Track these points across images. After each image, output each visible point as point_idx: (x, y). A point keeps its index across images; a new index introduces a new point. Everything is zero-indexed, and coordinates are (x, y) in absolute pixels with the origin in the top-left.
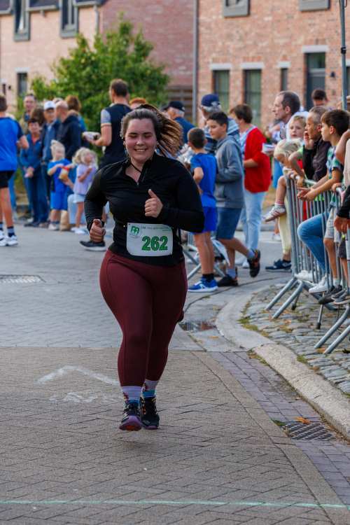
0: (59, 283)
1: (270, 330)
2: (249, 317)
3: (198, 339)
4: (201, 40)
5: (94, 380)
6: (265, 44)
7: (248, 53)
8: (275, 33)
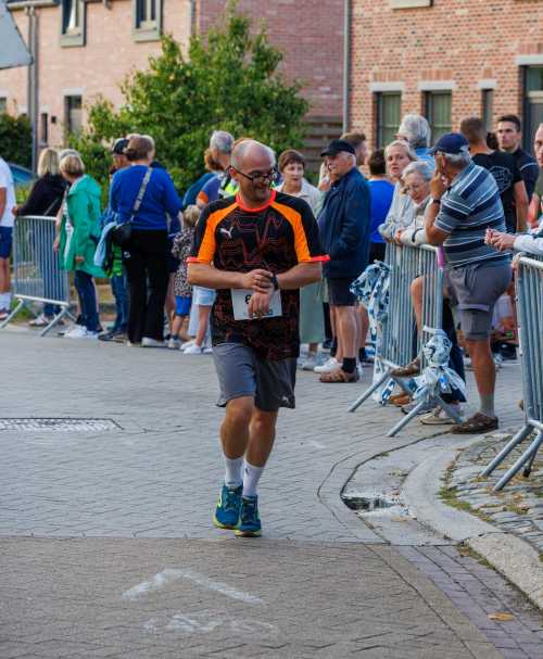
0: (146, 431)
1: (492, 509)
2: (456, 487)
3: (375, 524)
4: (356, 45)
5: (214, 593)
6: (456, 52)
7: (430, 67)
8: (473, 34)
